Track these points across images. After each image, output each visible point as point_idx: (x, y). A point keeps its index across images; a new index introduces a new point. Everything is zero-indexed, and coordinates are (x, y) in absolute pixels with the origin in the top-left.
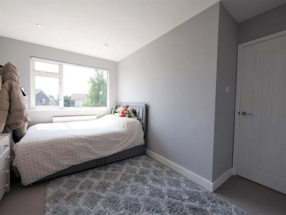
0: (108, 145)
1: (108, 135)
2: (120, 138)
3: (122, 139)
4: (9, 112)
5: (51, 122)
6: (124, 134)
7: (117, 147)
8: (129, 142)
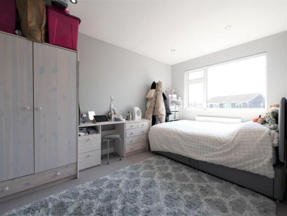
0: (199, 148)
1: (201, 137)
2: (217, 146)
3: (218, 148)
4: (154, 108)
5: (194, 120)
6: (224, 143)
7: (208, 155)
8: (229, 157)
